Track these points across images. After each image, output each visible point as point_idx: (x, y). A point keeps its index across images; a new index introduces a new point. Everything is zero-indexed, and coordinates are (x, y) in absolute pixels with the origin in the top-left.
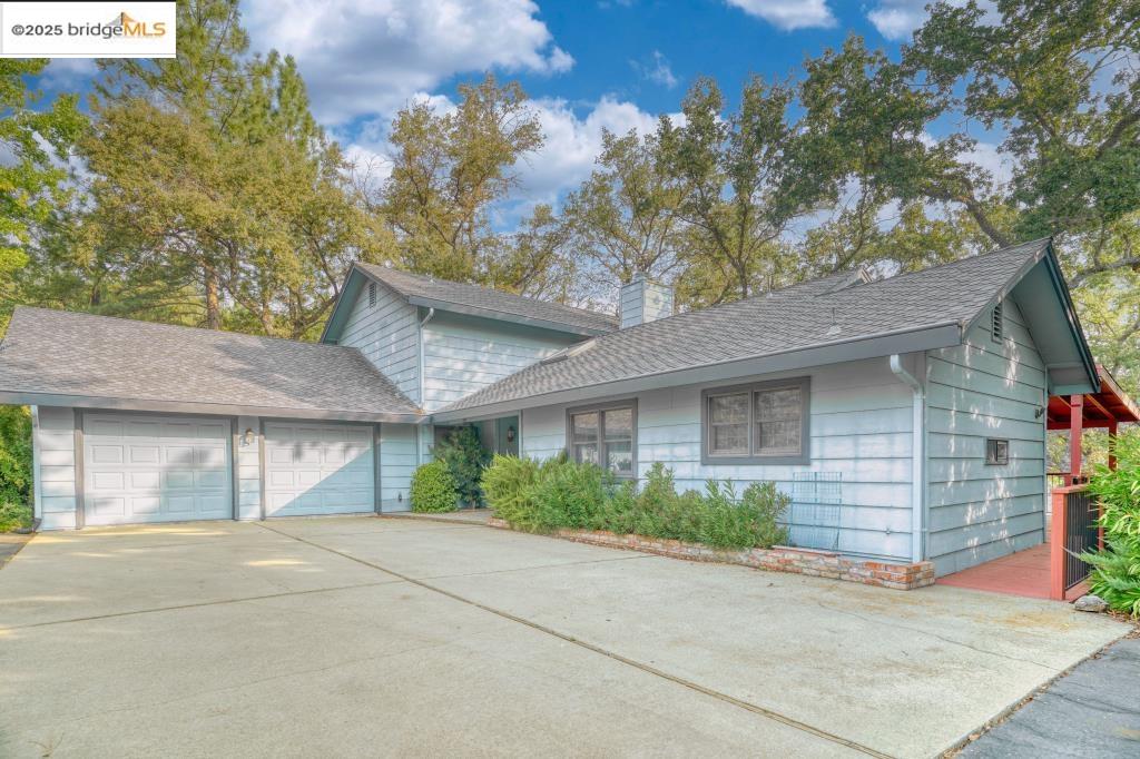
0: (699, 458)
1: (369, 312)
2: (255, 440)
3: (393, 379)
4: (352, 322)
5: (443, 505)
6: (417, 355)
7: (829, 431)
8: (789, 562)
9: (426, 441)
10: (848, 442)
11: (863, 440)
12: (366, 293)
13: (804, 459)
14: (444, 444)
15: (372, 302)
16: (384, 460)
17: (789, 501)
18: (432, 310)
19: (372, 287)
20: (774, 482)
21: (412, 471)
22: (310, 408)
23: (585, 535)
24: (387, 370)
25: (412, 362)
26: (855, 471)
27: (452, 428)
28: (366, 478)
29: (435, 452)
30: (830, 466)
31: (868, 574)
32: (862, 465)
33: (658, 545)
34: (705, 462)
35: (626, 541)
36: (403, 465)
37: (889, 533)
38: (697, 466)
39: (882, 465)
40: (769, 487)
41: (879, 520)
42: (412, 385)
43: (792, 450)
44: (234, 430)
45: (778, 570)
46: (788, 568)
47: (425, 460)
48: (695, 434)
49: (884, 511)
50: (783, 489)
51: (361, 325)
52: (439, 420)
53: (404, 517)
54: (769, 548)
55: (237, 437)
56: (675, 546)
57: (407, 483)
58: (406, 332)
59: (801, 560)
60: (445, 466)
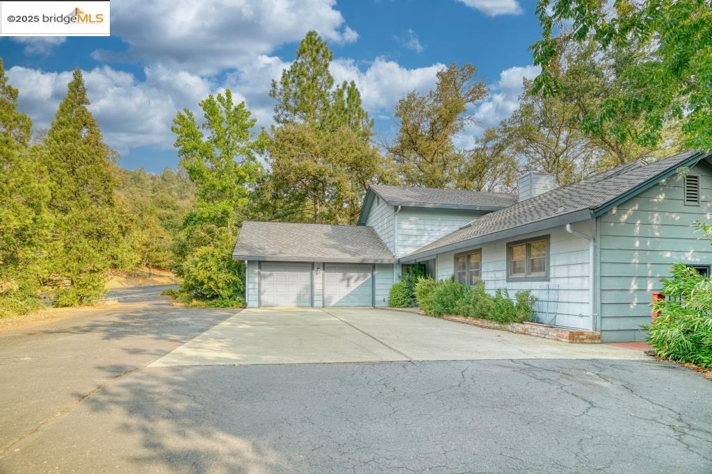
0: (505, 278)
1: (378, 208)
2: (321, 272)
3: (385, 241)
4: (370, 214)
5: (403, 304)
6: (394, 230)
7: (557, 263)
8: (526, 330)
9: (397, 271)
10: (565, 268)
11: (572, 267)
12: (376, 200)
13: (547, 279)
14: (406, 273)
15: (378, 204)
16: (377, 281)
17: (537, 300)
18: (400, 207)
19: (378, 198)
20: (530, 290)
21: (391, 287)
22: (347, 258)
23: (453, 317)
24: (383, 237)
25: (392, 233)
26: (568, 284)
27: (409, 265)
28: (368, 290)
29: (401, 278)
30: (558, 281)
31: (555, 335)
32: (571, 280)
33: (479, 322)
34: (508, 280)
35: (468, 320)
36: (387, 283)
37: (581, 316)
38: (505, 282)
39: (579, 280)
40: (527, 293)
41: (577, 309)
42: (392, 244)
43: (542, 274)
44: (313, 269)
45: (521, 333)
46: (526, 332)
47: (397, 282)
48: (503, 265)
49: (580, 304)
50: (534, 294)
51: (374, 215)
52: (402, 261)
53: (385, 309)
54: (522, 323)
55: (314, 271)
56: (486, 323)
57: (387, 292)
58: (390, 218)
59: (531, 328)
60: (405, 285)
